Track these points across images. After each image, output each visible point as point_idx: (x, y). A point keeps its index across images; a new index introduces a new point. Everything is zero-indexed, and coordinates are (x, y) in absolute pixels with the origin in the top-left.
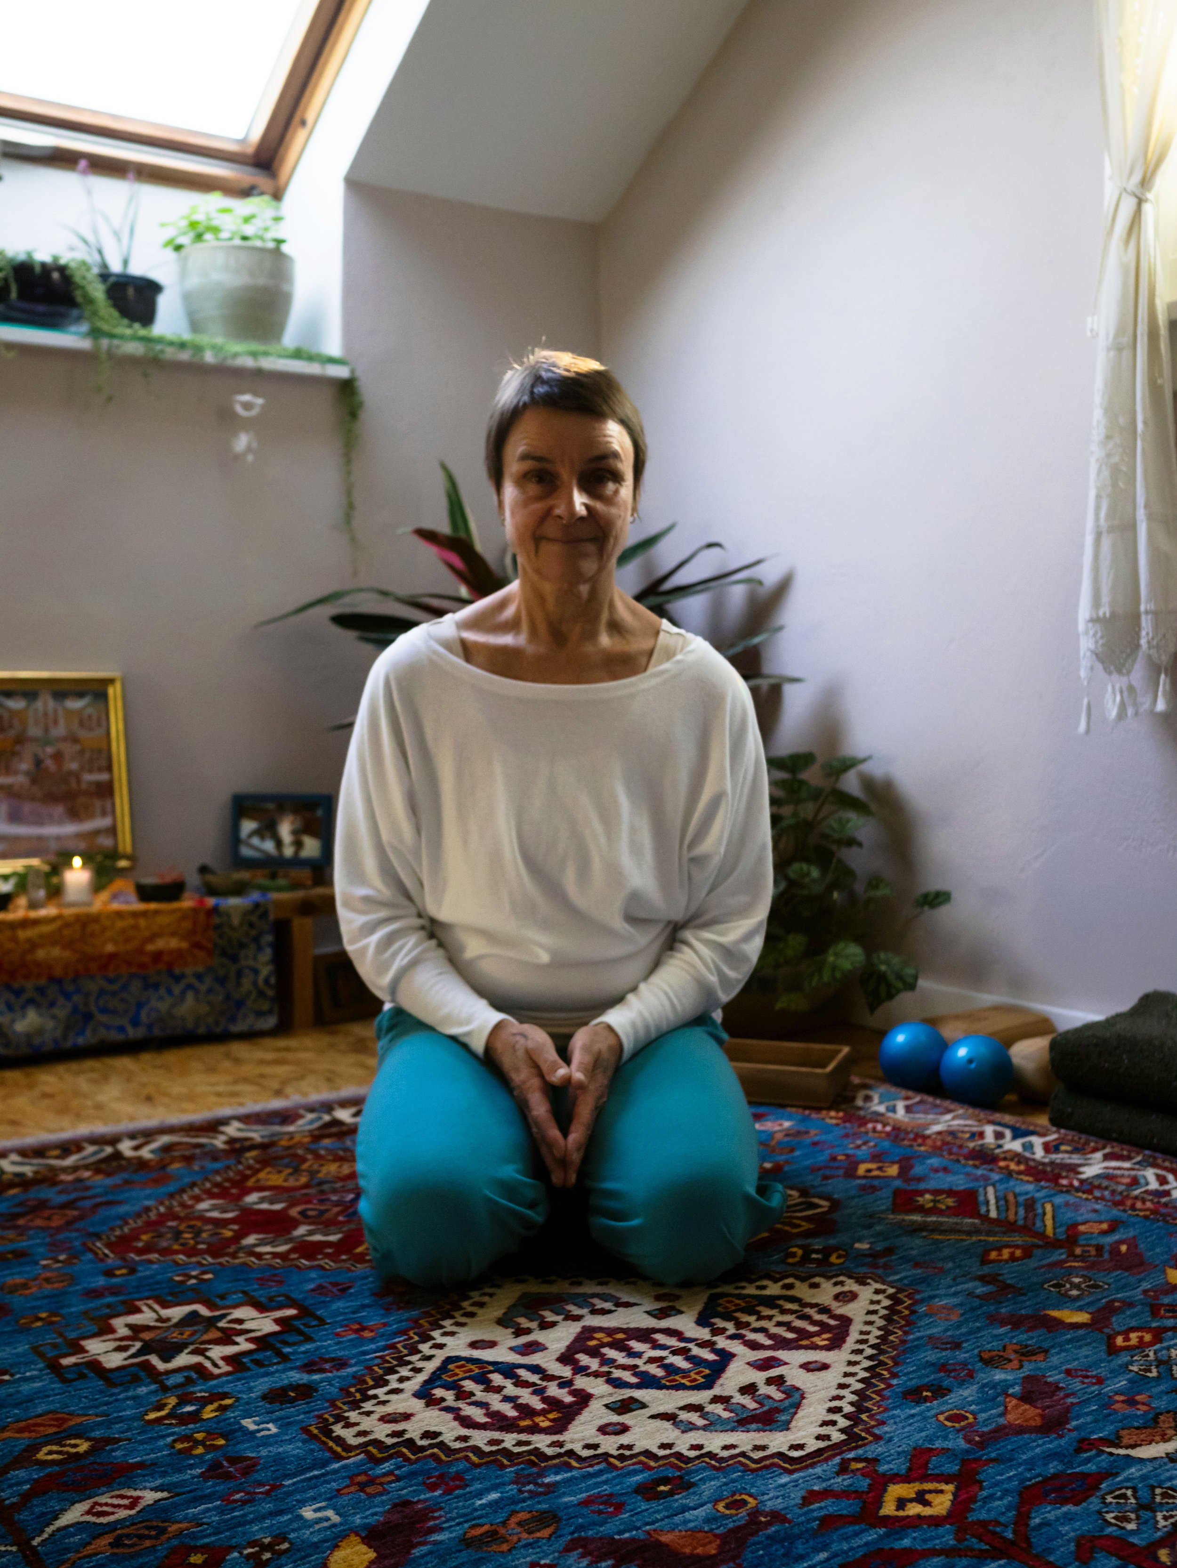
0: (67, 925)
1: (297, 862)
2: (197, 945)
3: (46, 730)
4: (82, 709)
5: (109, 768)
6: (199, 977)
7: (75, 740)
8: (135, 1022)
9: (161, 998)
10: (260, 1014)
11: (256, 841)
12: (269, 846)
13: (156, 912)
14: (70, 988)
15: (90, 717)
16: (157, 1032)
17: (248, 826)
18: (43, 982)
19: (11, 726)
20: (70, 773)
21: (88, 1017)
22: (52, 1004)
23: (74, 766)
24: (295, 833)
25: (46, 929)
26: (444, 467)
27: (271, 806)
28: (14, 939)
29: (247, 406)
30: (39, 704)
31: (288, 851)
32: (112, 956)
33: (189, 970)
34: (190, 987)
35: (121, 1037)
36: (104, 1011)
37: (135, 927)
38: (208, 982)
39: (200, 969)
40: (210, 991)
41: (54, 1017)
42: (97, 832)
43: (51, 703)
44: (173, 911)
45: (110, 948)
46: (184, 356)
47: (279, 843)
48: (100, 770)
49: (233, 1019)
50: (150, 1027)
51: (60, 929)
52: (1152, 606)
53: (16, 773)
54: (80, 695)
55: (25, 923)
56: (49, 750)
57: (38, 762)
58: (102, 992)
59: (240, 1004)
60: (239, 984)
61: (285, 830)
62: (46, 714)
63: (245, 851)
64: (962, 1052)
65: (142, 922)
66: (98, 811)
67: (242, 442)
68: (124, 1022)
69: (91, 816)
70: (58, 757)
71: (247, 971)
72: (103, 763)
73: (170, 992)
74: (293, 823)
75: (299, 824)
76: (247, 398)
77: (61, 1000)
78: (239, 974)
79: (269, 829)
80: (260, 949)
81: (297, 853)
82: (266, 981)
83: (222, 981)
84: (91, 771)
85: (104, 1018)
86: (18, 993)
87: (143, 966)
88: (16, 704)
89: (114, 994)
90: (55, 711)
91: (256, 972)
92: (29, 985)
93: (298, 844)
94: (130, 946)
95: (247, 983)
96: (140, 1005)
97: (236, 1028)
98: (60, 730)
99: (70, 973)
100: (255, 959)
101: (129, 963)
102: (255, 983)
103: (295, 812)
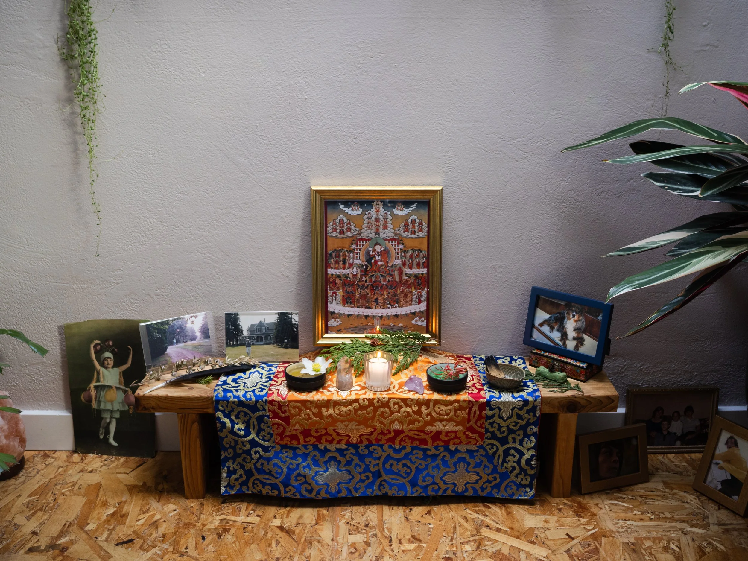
0: (362, 407)
1: (576, 355)
2: (471, 429)
3: (377, 232)
4: (409, 215)
6: (471, 453)
7: (400, 241)
8: (414, 484)
9: (437, 467)
10: (520, 486)
15: (413, 222)
16: (430, 493)
17: (541, 316)
18: (343, 446)
19: (349, 230)
20: (395, 267)
21: (376, 475)
22: (349, 463)
23: (398, 262)
27: (562, 303)
28: (319, 415)
30: (373, 212)
31: (571, 345)
32: (398, 433)
33: (463, 448)
34: (463, 459)
35: (402, 494)
37: (419, 412)
38: (478, 457)
39: (472, 447)
40: (480, 465)
41: (349, 472)
42: (413, 315)
43: (382, 211)
44: (452, 402)
45: (397, 426)
48: (419, 267)
50: (426, 488)
51: (356, 410)
53: (351, 266)
54: (407, 204)
55: (328, 404)
56: (378, 248)
58: (389, 457)
59: (504, 476)
60: (505, 461)
62: (377, 220)
65: (425, 409)
66: (415, 299)
68: (405, 481)
69: (408, 303)
70: (385, 253)
71: (513, 452)
72: (423, 260)
73: (445, 462)
77: (357, 461)
78: (506, 453)
81: (577, 348)
82: (528, 461)
83: (488, 457)
84: (411, 267)
85: (389, 477)
87: (424, 442)
88: (354, 211)
89: (398, 460)
90: (385, 218)
91: (520, 453)
92: (332, 447)
93: (580, 341)
94: (414, 427)
95: (511, 462)
96: (419, 471)
97: (498, 495)
98: (389, 233)
99: (366, 442)
100: (521, 444)
101: (412, 439)
102: (519, 462)
103: (581, 312)
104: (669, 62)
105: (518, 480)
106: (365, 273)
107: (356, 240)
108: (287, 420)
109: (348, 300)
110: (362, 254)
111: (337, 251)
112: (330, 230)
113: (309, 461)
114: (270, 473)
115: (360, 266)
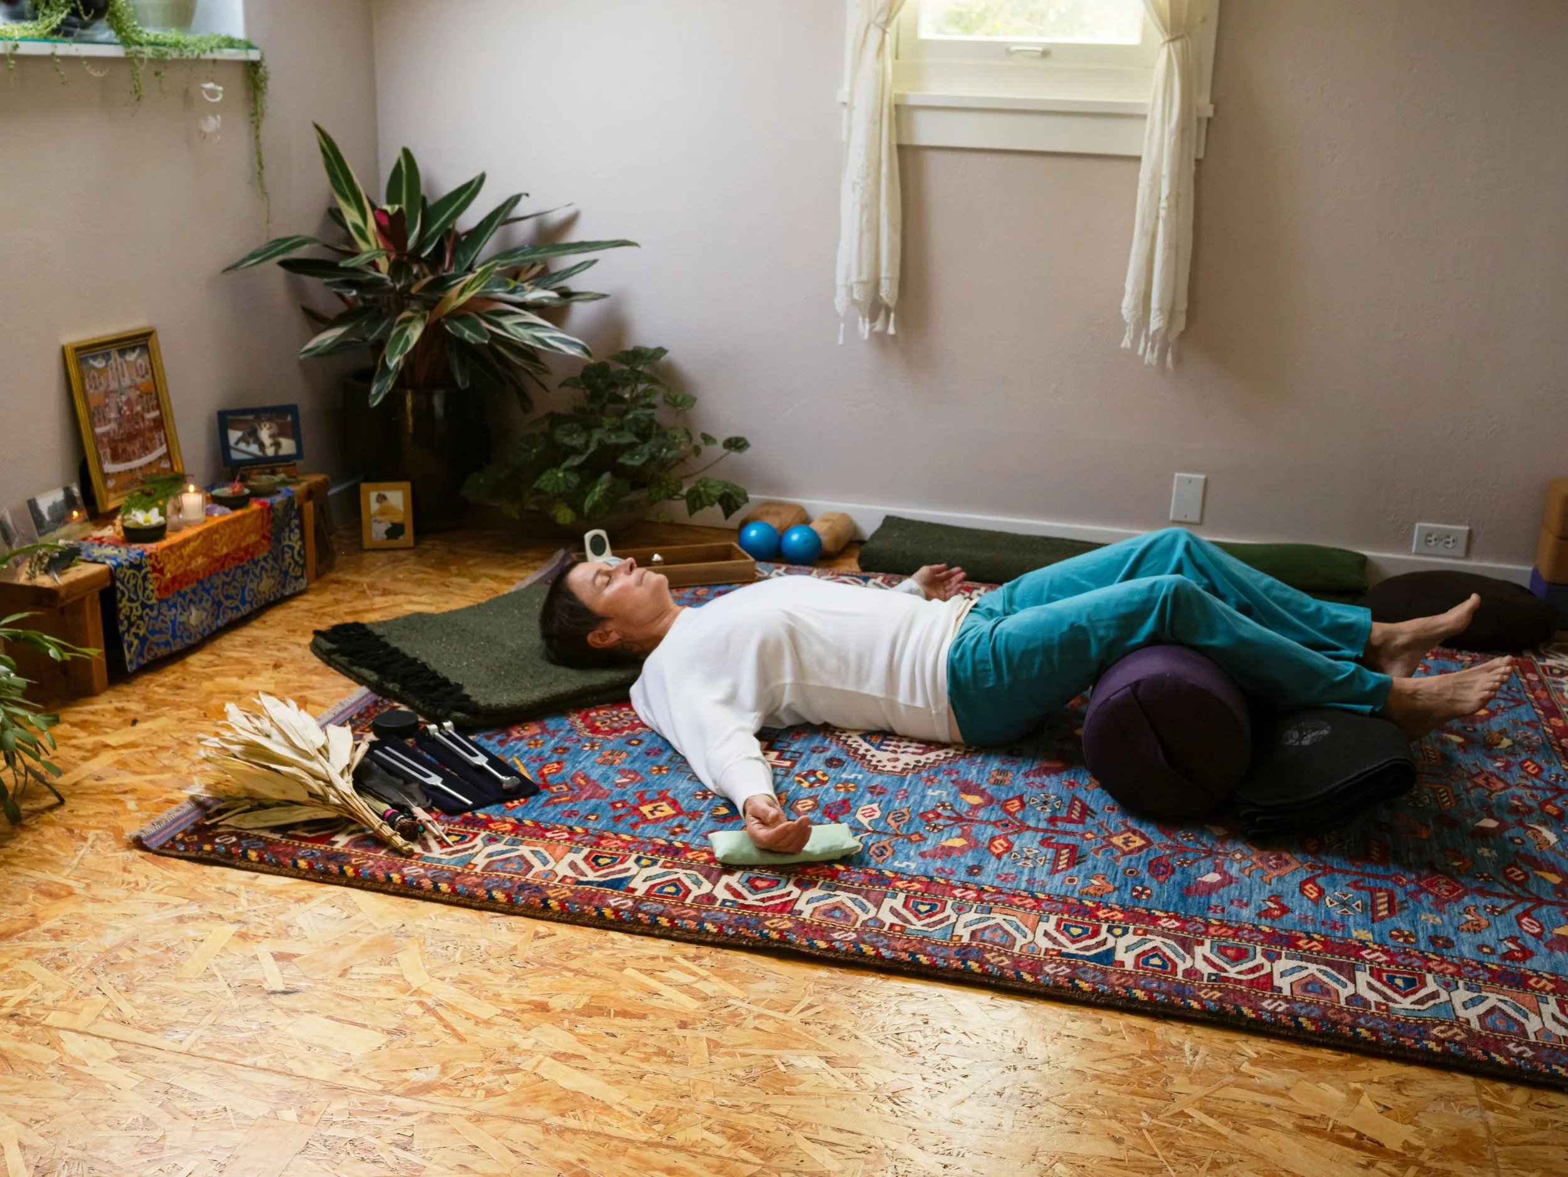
0: (205, 539)
1: (278, 459)
2: (264, 537)
3: (119, 382)
4: (137, 359)
5: (158, 407)
6: (265, 559)
7: (136, 387)
8: (243, 601)
9: (252, 581)
10: (297, 579)
11: (242, 446)
12: (254, 449)
13: (243, 517)
14: (207, 585)
15: (141, 366)
17: (234, 435)
18: (195, 585)
19: (100, 384)
20: (137, 413)
21: (220, 604)
22: (201, 600)
23: (139, 408)
24: (272, 436)
25: (193, 545)
26: (317, 127)
27: (251, 417)
28: (181, 557)
29: (213, 93)
30: (112, 361)
31: (270, 452)
32: (227, 555)
33: (262, 556)
34: (263, 567)
35: (239, 615)
36: (228, 597)
38: (271, 562)
39: (265, 554)
40: (273, 568)
41: (204, 609)
42: (160, 458)
43: (118, 360)
44: (251, 514)
45: (225, 551)
46: (174, 54)
47: (262, 446)
48: (153, 410)
49: (284, 587)
52: (889, 275)
53: (110, 421)
54: (133, 348)
55: (186, 543)
56: (124, 398)
57: (120, 410)
58: (224, 584)
59: (287, 574)
60: (283, 560)
61: (265, 434)
62: (117, 370)
63: (235, 455)
64: (795, 537)
65: (238, 526)
66: (158, 442)
67: (212, 123)
68: (238, 603)
69: (154, 448)
70: (128, 402)
71: (286, 549)
72: (155, 402)
73: (254, 574)
74: (269, 429)
75: (275, 429)
76: (210, 85)
77: (206, 596)
78: (284, 552)
79: (252, 435)
80: (291, 531)
81: (276, 451)
82: (299, 553)
83: (275, 559)
84: (148, 411)
85: (228, 603)
86: (183, 596)
87: (241, 559)
88: (100, 364)
89: (229, 584)
90: (122, 366)
91: (292, 548)
92: (190, 589)
93: (277, 445)
94: (234, 546)
95: (288, 558)
96: (243, 589)
97: (287, 593)
98: (127, 381)
99: (207, 574)
100: (290, 539)
101: (234, 559)
102: (293, 557)
103: (270, 420)
104: (264, 193)
105: (294, 574)
106: (120, 425)
107: (107, 394)
108: (161, 571)
109: (116, 458)
110: (113, 406)
111: (97, 408)
112: (87, 387)
113: (180, 609)
114: (160, 632)
115: (116, 419)
